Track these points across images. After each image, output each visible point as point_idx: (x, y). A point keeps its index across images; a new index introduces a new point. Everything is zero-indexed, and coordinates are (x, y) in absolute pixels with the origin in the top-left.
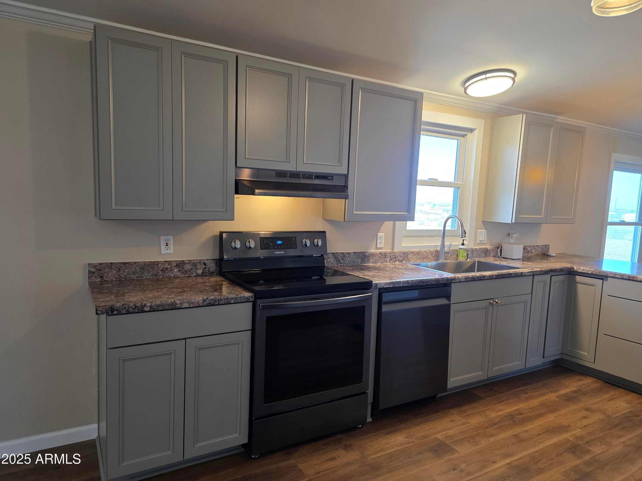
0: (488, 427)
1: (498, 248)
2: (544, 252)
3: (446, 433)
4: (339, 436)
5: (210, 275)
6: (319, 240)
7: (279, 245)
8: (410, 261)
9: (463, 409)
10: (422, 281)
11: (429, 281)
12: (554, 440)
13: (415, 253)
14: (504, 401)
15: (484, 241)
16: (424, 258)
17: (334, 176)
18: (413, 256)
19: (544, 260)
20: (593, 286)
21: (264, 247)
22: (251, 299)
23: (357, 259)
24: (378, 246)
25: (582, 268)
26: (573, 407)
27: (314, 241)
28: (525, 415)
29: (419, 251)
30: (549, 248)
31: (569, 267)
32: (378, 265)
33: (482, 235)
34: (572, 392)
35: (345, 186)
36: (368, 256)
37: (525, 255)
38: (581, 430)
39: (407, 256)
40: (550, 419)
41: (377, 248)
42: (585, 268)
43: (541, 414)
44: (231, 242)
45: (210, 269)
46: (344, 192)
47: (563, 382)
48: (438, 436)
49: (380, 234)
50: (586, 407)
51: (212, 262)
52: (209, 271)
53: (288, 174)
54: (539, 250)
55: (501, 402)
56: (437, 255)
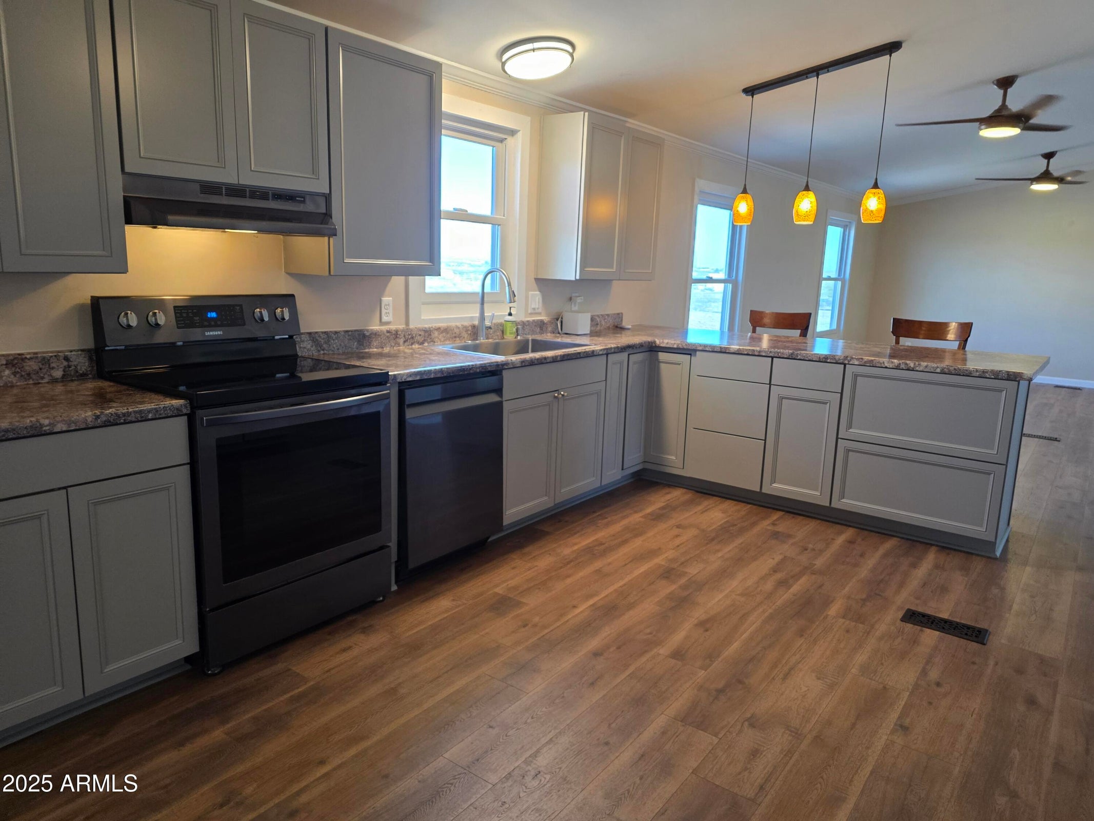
0: (561, 568)
1: (557, 320)
2: (616, 324)
3: (508, 585)
4: (350, 618)
5: (78, 380)
6: (284, 309)
7: (212, 319)
8: (435, 342)
9: (526, 550)
10: (462, 369)
11: (472, 368)
12: (644, 568)
13: (442, 329)
14: (578, 532)
15: (538, 308)
16: (455, 337)
17: (308, 197)
18: (439, 334)
19: (618, 333)
20: (679, 364)
21: (182, 324)
22: (185, 411)
23: (350, 341)
24: (385, 319)
25: (666, 341)
26: (662, 526)
27: (275, 312)
28: (606, 545)
29: (448, 327)
30: (622, 317)
31: (650, 340)
32: (386, 350)
33: (536, 299)
34: (659, 509)
35: (325, 214)
36: (369, 337)
37: (592, 329)
38: (674, 551)
39: (430, 335)
40: (637, 544)
41: (381, 323)
42: (669, 341)
43: (625, 540)
44: (119, 316)
45: (79, 368)
46: (325, 224)
47: (648, 499)
48: (497, 590)
49: (386, 300)
50: (677, 524)
51: (81, 355)
52: (77, 372)
53: (224, 189)
54: (609, 322)
55: (575, 534)
56: (474, 332)
